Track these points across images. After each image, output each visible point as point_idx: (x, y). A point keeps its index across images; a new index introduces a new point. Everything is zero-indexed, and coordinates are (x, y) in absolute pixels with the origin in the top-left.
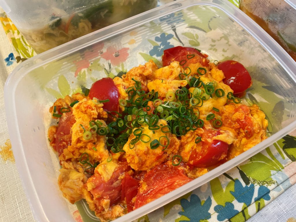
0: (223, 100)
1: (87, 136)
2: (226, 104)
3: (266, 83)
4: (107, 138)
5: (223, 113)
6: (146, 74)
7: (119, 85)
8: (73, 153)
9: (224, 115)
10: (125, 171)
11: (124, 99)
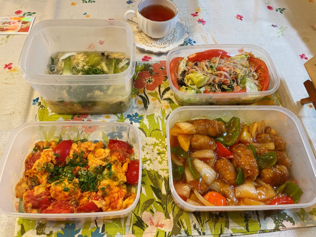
0: (116, 183)
1: (39, 169)
2: (117, 186)
3: (154, 185)
4: (50, 174)
5: (112, 190)
6: (89, 149)
7: (72, 149)
8: (30, 174)
9: (112, 191)
10: (47, 195)
11: (70, 158)
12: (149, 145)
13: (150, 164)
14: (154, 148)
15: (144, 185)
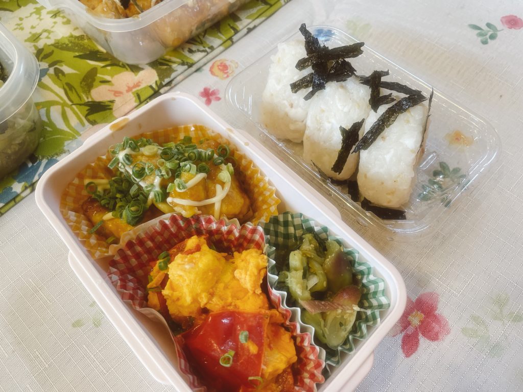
12: (27, 17)
13: (50, 36)
14: (40, 16)
15: (62, 64)
